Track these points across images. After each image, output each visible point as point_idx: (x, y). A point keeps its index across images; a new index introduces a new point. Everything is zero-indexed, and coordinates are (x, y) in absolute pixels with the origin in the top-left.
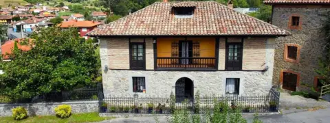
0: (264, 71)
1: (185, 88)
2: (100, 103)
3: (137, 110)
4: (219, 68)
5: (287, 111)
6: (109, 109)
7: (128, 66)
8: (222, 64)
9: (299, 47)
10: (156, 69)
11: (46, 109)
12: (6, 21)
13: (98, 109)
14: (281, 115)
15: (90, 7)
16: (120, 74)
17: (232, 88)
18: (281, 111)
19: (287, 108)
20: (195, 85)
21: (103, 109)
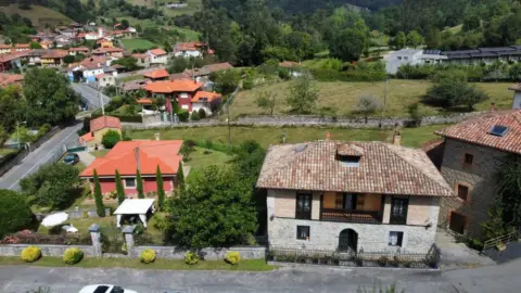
0: (428, 227)
1: (349, 239)
2: (267, 251)
3: (302, 260)
4: (384, 221)
5: (447, 268)
6: (275, 258)
7: (293, 215)
8: (386, 217)
9: (471, 188)
10: (321, 219)
11: (214, 254)
12: (52, 61)
13: (264, 256)
14: (440, 273)
15: (168, 28)
16: (285, 221)
17: (394, 239)
18: (441, 267)
19: (447, 263)
20: (359, 236)
21: (270, 257)
